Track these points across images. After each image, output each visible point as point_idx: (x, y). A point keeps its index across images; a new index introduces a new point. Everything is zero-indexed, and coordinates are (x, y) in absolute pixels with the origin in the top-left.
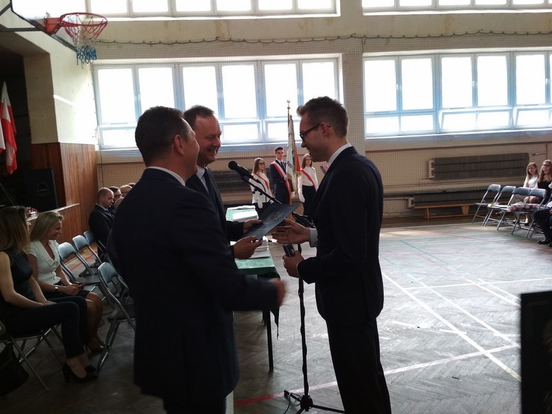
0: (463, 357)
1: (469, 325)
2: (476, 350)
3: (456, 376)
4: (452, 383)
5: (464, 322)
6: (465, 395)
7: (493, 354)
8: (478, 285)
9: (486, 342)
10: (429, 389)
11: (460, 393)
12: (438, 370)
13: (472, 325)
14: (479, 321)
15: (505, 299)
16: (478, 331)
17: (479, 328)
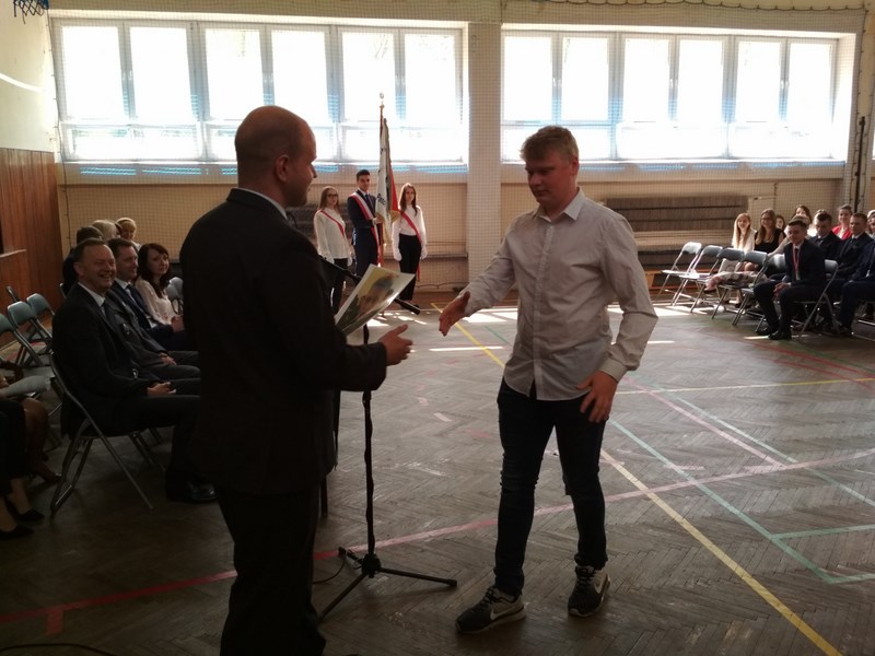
0: (614, 498)
1: (629, 452)
2: (636, 489)
5: (624, 447)
7: (658, 494)
8: (652, 392)
9: (651, 477)
10: (560, 544)
13: (634, 451)
14: (645, 446)
15: (688, 414)
16: (642, 461)
17: (644, 456)
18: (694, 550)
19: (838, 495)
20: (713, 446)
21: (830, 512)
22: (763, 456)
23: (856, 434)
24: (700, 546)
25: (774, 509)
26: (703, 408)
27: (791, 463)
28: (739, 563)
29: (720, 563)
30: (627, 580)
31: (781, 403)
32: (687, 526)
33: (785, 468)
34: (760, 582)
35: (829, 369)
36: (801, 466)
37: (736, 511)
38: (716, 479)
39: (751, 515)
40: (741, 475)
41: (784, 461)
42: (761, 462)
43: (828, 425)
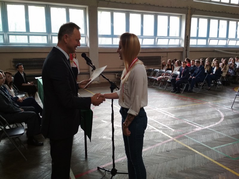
0: (166, 141)
1: (161, 127)
2: (170, 138)
3: (168, 150)
4: (168, 154)
5: (159, 126)
6: (175, 158)
7: (176, 139)
8: (156, 110)
9: (172, 134)
10: (160, 157)
11: (173, 158)
12: (159, 148)
13: (163, 127)
14: (164, 125)
15: (169, 115)
16: (166, 130)
17: (166, 128)
18: (196, 155)
19: (220, 135)
20: (181, 124)
21: (221, 140)
22: (195, 126)
23: (212, 118)
24: (197, 153)
25: (207, 140)
26: (172, 113)
27: (203, 127)
28: (209, 157)
29: (205, 158)
30: (185, 166)
31: (190, 111)
32: (190, 148)
33: (202, 129)
34: (217, 162)
35: (195, 101)
36: (205, 128)
37: (199, 142)
38: (188, 133)
39: (203, 143)
40: (193, 132)
41: (201, 127)
42: (196, 127)
43: (205, 116)
